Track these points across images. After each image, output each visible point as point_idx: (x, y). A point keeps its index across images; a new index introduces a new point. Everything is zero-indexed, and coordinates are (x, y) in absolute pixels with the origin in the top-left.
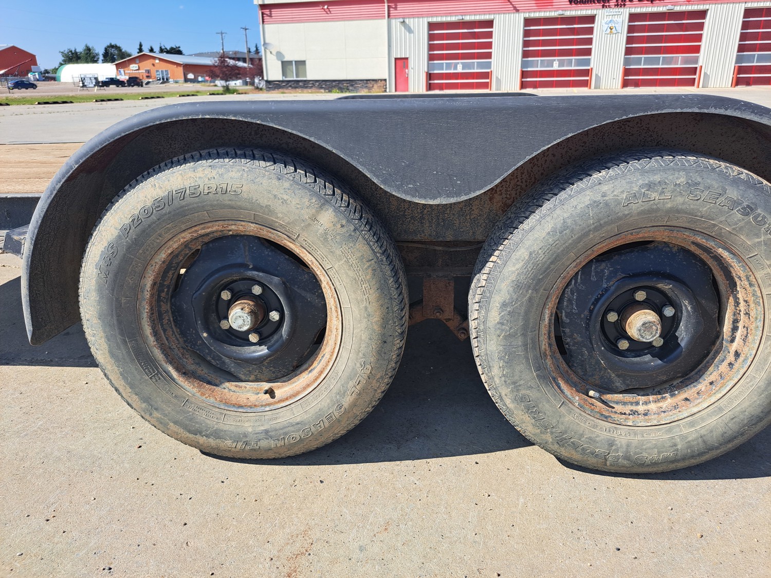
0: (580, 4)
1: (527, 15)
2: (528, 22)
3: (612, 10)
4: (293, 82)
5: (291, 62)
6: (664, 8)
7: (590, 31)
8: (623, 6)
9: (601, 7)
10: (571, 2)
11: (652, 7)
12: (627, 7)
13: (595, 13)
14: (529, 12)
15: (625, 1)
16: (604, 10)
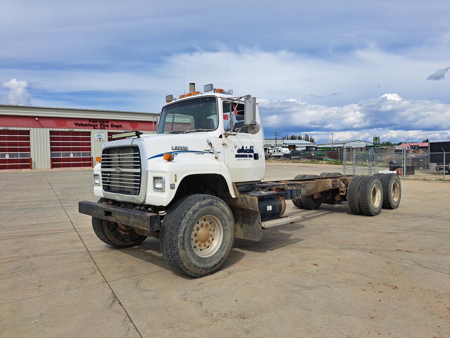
0: (82, 126)
1: (51, 129)
2: (52, 133)
3: (99, 130)
6: (124, 131)
7: (89, 139)
8: (104, 129)
9: (93, 128)
10: (76, 125)
11: (118, 130)
12: (106, 129)
13: (90, 131)
14: (52, 128)
15: (105, 127)
16: (95, 130)
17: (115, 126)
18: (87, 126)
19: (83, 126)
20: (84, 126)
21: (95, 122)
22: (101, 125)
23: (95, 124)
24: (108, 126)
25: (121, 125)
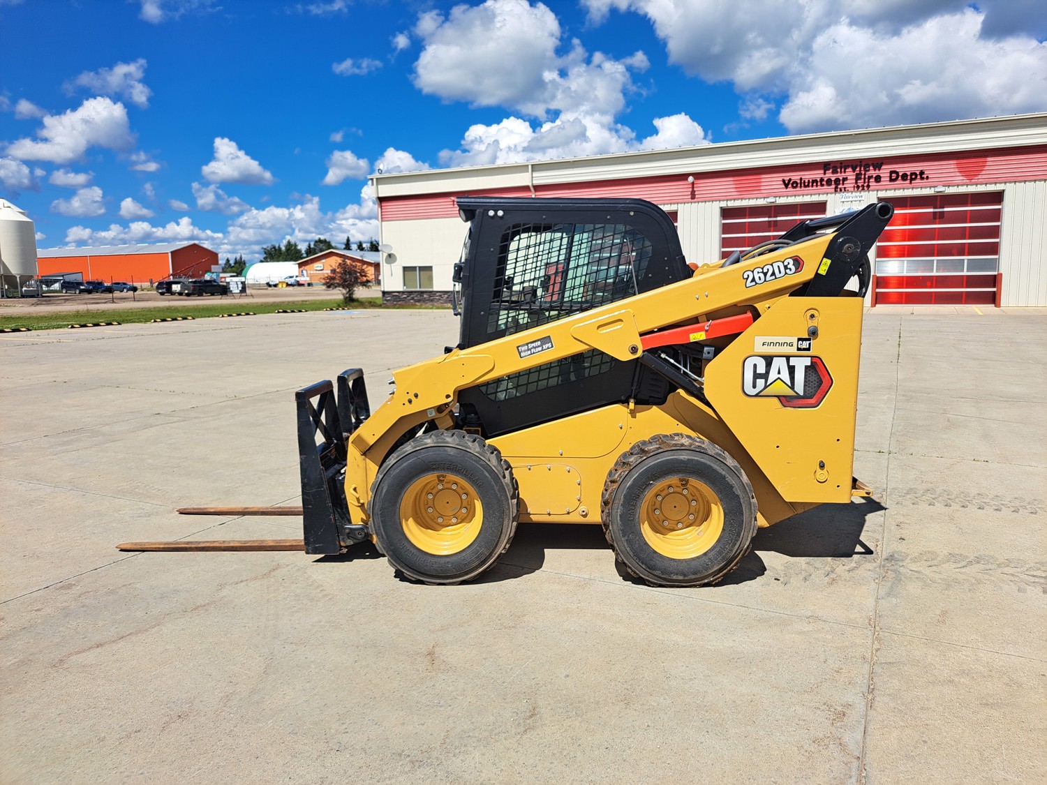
0: (801, 187)
1: (723, 204)
2: (726, 213)
3: (849, 194)
4: (416, 294)
5: (415, 267)
6: (933, 189)
8: (866, 188)
9: (833, 190)
10: (786, 186)
11: (913, 188)
12: (873, 191)
13: (825, 199)
14: (727, 200)
15: (869, 182)
16: (838, 195)
17: (904, 177)
18: (817, 186)
19: (805, 186)
20: (808, 186)
21: (841, 172)
22: (858, 177)
23: (840, 176)
24: (878, 179)
25: (922, 173)
